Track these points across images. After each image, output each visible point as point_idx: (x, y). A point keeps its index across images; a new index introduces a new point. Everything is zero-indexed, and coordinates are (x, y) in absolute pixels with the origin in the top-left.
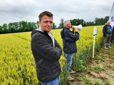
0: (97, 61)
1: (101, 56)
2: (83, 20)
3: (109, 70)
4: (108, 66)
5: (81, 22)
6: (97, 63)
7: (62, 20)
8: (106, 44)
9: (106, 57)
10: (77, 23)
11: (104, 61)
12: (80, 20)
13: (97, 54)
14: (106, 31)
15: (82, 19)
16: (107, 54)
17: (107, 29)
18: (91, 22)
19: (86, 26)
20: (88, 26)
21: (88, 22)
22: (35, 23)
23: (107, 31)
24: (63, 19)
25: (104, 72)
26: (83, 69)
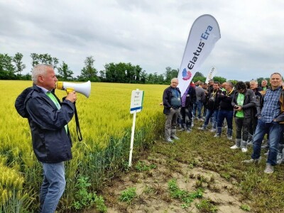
0: (136, 176)
1: (149, 161)
2: (141, 69)
3: (154, 201)
4: (155, 190)
5: (135, 71)
6: (133, 182)
7: (90, 61)
8: (169, 130)
9: (160, 163)
10: (126, 73)
11: (151, 175)
12: (134, 67)
13: (142, 155)
14: (170, 102)
15: (138, 66)
16: (165, 154)
17: (172, 97)
18: (158, 74)
19: (147, 83)
20: (151, 83)
21: (151, 75)
22: (9, 58)
23: (172, 100)
24: (93, 58)
25: (142, 205)
26: (89, 202)
